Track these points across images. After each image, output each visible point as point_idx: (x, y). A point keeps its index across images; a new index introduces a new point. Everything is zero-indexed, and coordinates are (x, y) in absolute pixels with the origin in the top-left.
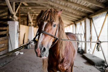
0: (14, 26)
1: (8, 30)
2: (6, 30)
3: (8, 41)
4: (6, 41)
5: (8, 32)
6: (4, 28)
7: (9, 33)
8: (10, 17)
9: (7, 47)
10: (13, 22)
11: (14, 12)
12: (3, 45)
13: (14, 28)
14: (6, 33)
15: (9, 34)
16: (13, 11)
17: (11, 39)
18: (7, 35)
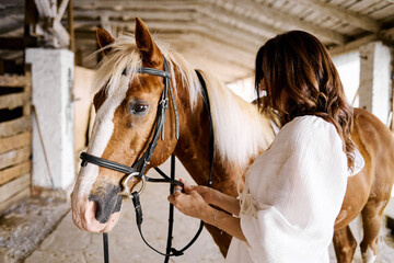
0: (54, 72)
1: (27, 89)
2: (19, 90)
3: (31, 139)
4: (22, 139)
5: (31, 99)
6: (14, 81)
7: (35, 102)
8: (39, 31)
9: (27, 165)
10: (49, 52)
11: (55, 7)
12: (11, 155)
13: (57, 79)
14: (20, 103)
15: (33, 108)
16: (51, 5)
17: (42, 128)
18: (27, 110)
